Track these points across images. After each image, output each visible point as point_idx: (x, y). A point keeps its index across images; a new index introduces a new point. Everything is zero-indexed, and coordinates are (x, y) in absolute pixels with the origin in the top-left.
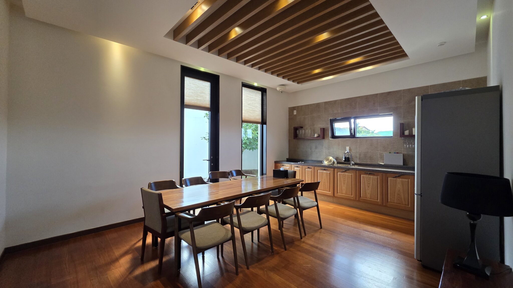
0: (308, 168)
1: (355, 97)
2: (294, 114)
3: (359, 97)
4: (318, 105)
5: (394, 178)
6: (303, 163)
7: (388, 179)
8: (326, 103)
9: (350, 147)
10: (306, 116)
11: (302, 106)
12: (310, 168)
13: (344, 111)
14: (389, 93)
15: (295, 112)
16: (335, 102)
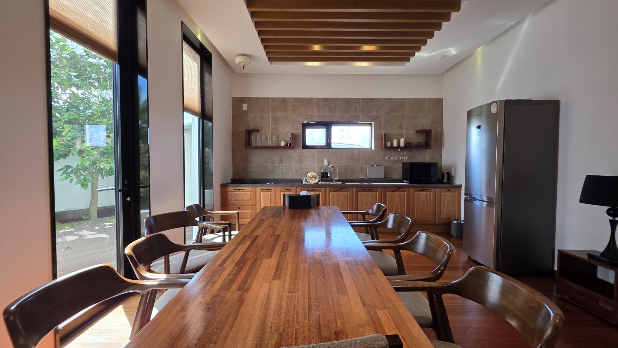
0: (287, 189)
1: (334, 98)
2: (243, 109)
3: (339, 99)
4: (284, 101)
5: (392, 192)
6: (273, 183)
7: (386, 193)
8: (296, 99)
9: (328, 160)
10: (265, 115)
11: (257, 99)
12: (288, 190)
13: (321, 114)
14: (371, 100)
15: (245, 107)
16: (310, 99)
